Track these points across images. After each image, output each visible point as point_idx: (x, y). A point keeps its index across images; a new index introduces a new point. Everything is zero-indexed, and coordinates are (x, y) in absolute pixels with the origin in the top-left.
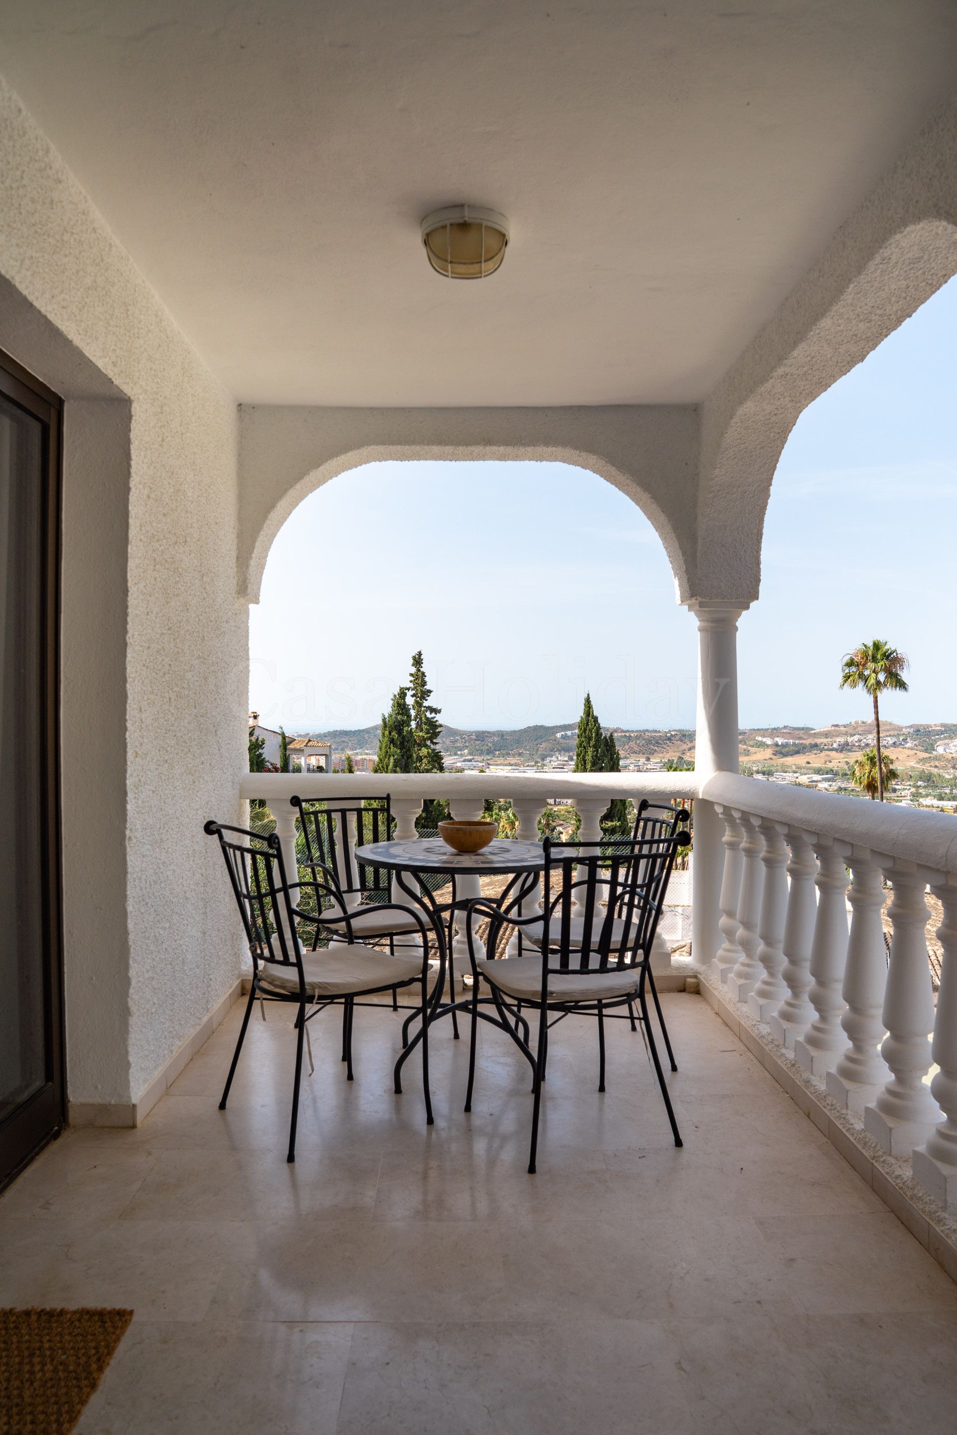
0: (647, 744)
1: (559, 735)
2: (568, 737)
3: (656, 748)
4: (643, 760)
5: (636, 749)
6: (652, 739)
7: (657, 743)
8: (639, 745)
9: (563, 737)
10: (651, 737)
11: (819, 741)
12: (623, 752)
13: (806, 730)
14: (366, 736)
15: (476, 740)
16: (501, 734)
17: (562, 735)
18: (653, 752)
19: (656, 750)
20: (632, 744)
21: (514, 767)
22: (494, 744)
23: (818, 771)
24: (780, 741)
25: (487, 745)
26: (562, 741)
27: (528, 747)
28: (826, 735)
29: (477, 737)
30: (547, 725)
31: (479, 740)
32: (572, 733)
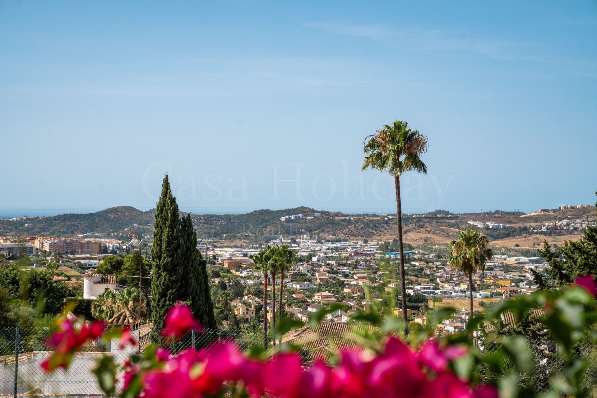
0: (366, 228)
1: (283, 219)
2: (292, 220)
3: (374, 231)
4: (361, 242)
5: (355, 232)
6: (370, 223)
7: (375, 226)
8: (358, 229)
9: (288, 221)
10: (370, 221)
11: (528, 225)
12: (342, 235)
13: (517, 214)
14: (97, 219)
15: (204, 223)
16: (229, 218)
17: (286, 219)
18: (371, 235)
19: (373, 233)
20: (351, 227)
21: (237, 249)
22: (222, 227)
23: (526, 253)
24: (491, 225)
25: (215, 229)
26: (286, 224)
27: (254, 230)
28: (536, 219)
29: (206, 220)
30: (272, 210)
31: (207, 224)
32: (296, 217)
